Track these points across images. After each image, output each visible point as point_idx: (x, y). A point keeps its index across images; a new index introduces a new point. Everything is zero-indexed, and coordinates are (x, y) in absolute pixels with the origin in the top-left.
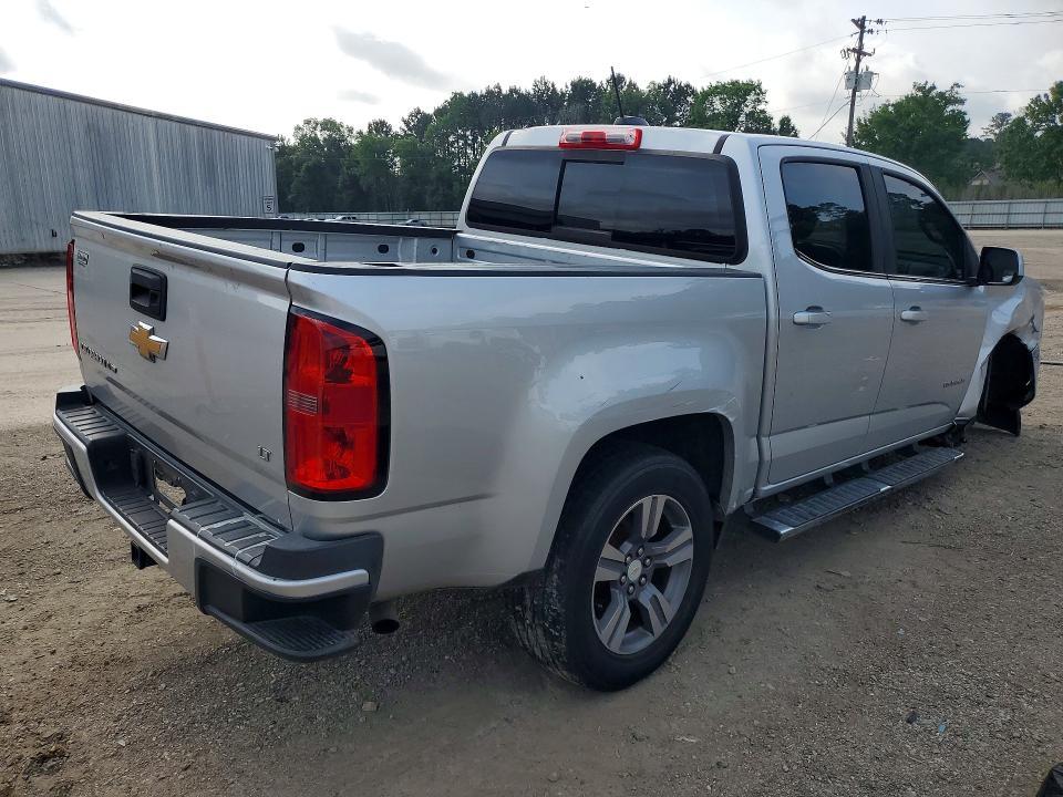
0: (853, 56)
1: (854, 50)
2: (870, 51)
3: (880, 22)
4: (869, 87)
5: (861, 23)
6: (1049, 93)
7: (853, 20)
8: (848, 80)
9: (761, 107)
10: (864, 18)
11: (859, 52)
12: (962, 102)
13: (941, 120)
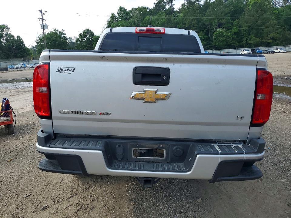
0: (41, 20)
1: (41, 18)
2: (45, 19)
3: (46, 12)
4: (47, 29)
5: (41, 11)
6: (82, 33)
7: (39, 10)
8: (41, 26)
9: (9, 32)
10: (42, 10)
11: (43, 19)
12: (65, 34)
13: (61, 38)
